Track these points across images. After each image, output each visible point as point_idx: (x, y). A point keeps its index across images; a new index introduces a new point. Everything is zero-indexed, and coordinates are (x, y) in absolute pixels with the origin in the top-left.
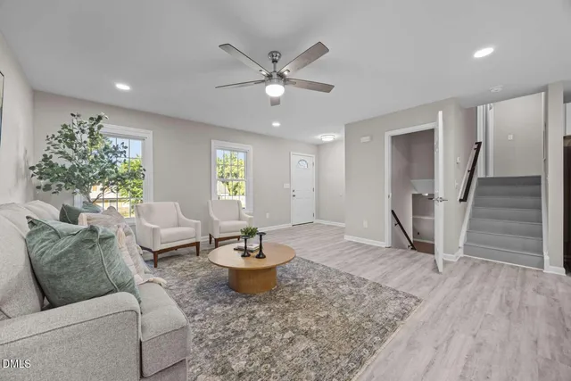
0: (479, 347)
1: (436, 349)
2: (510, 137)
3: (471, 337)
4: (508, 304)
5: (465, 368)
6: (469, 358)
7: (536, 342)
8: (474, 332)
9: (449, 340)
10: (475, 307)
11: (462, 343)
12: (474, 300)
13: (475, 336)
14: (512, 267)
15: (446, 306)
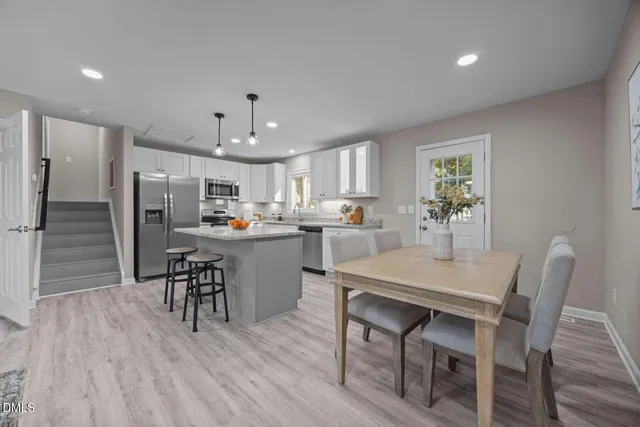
0: (120, 365)
1: (86, 396)
2: (69, 159)
3: (108, 364)
4: (116, 321)
5: (122, 388)
6: (119, 378)
7: (149, 335)
8: (107, 359)
9: (91, 380)
10: (92, 339)
11: (104, 374)
12: (86, 333)
13: (110, 360)
14: (96, 291)
15: (62, 356)
